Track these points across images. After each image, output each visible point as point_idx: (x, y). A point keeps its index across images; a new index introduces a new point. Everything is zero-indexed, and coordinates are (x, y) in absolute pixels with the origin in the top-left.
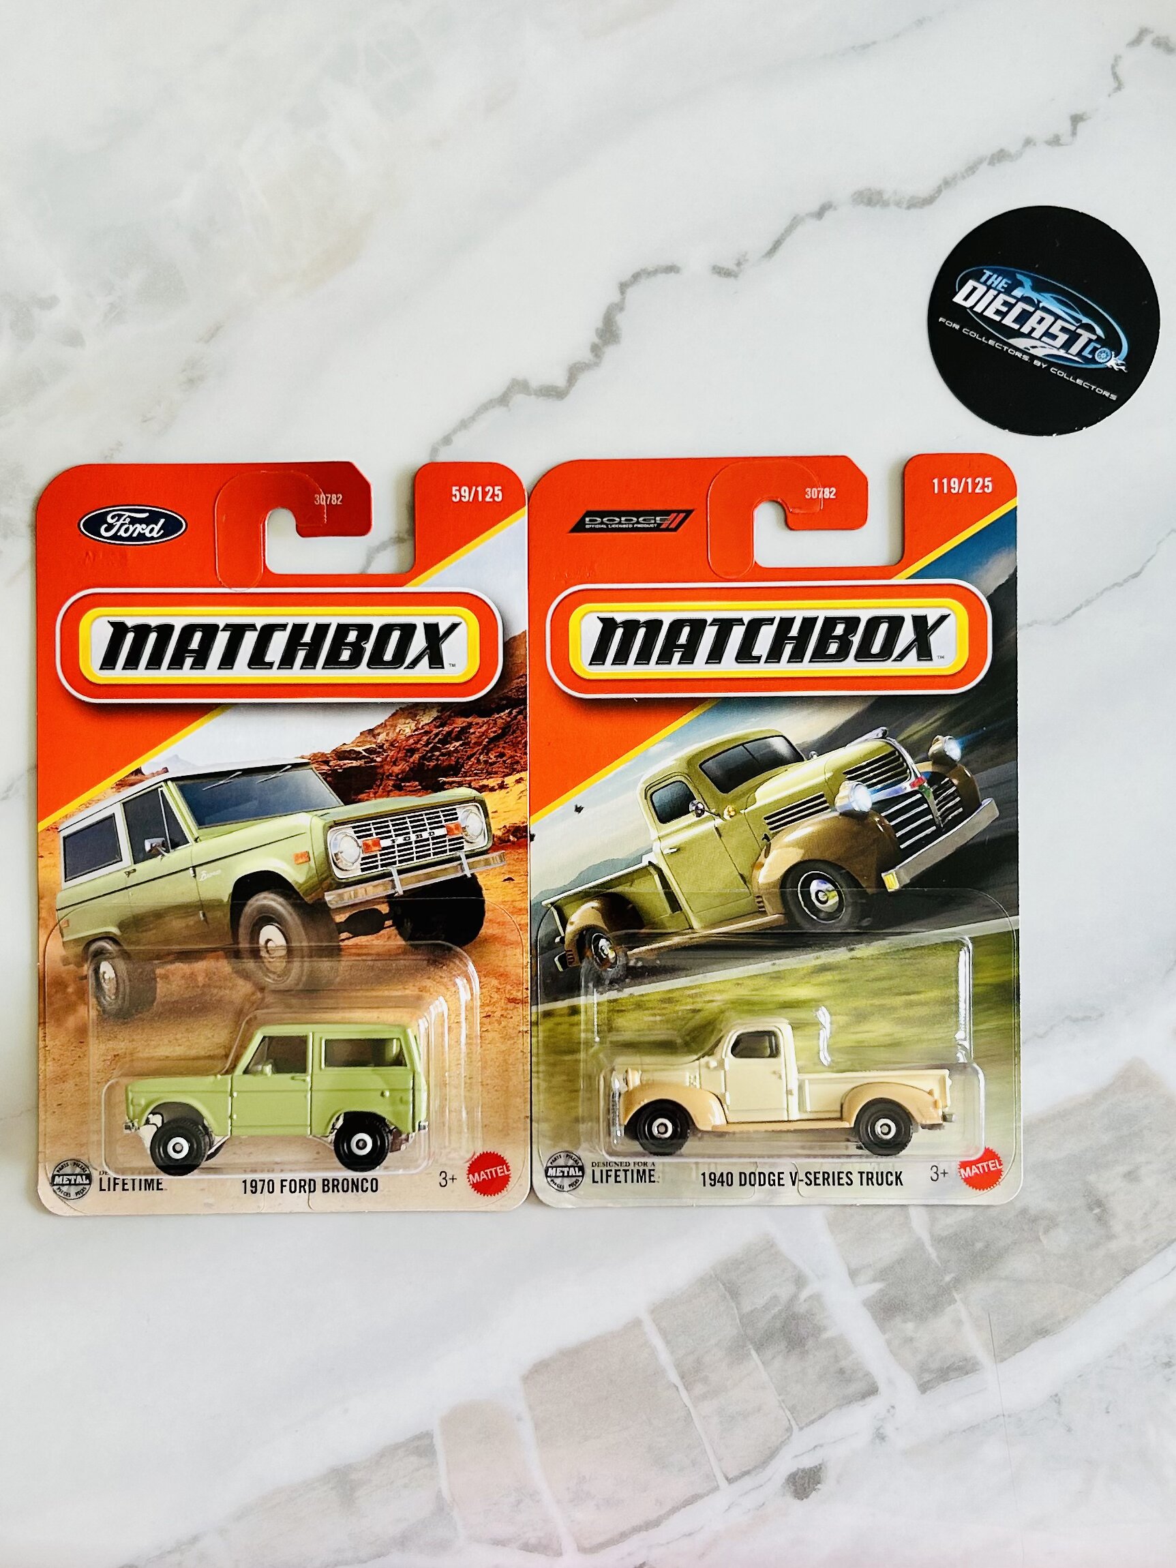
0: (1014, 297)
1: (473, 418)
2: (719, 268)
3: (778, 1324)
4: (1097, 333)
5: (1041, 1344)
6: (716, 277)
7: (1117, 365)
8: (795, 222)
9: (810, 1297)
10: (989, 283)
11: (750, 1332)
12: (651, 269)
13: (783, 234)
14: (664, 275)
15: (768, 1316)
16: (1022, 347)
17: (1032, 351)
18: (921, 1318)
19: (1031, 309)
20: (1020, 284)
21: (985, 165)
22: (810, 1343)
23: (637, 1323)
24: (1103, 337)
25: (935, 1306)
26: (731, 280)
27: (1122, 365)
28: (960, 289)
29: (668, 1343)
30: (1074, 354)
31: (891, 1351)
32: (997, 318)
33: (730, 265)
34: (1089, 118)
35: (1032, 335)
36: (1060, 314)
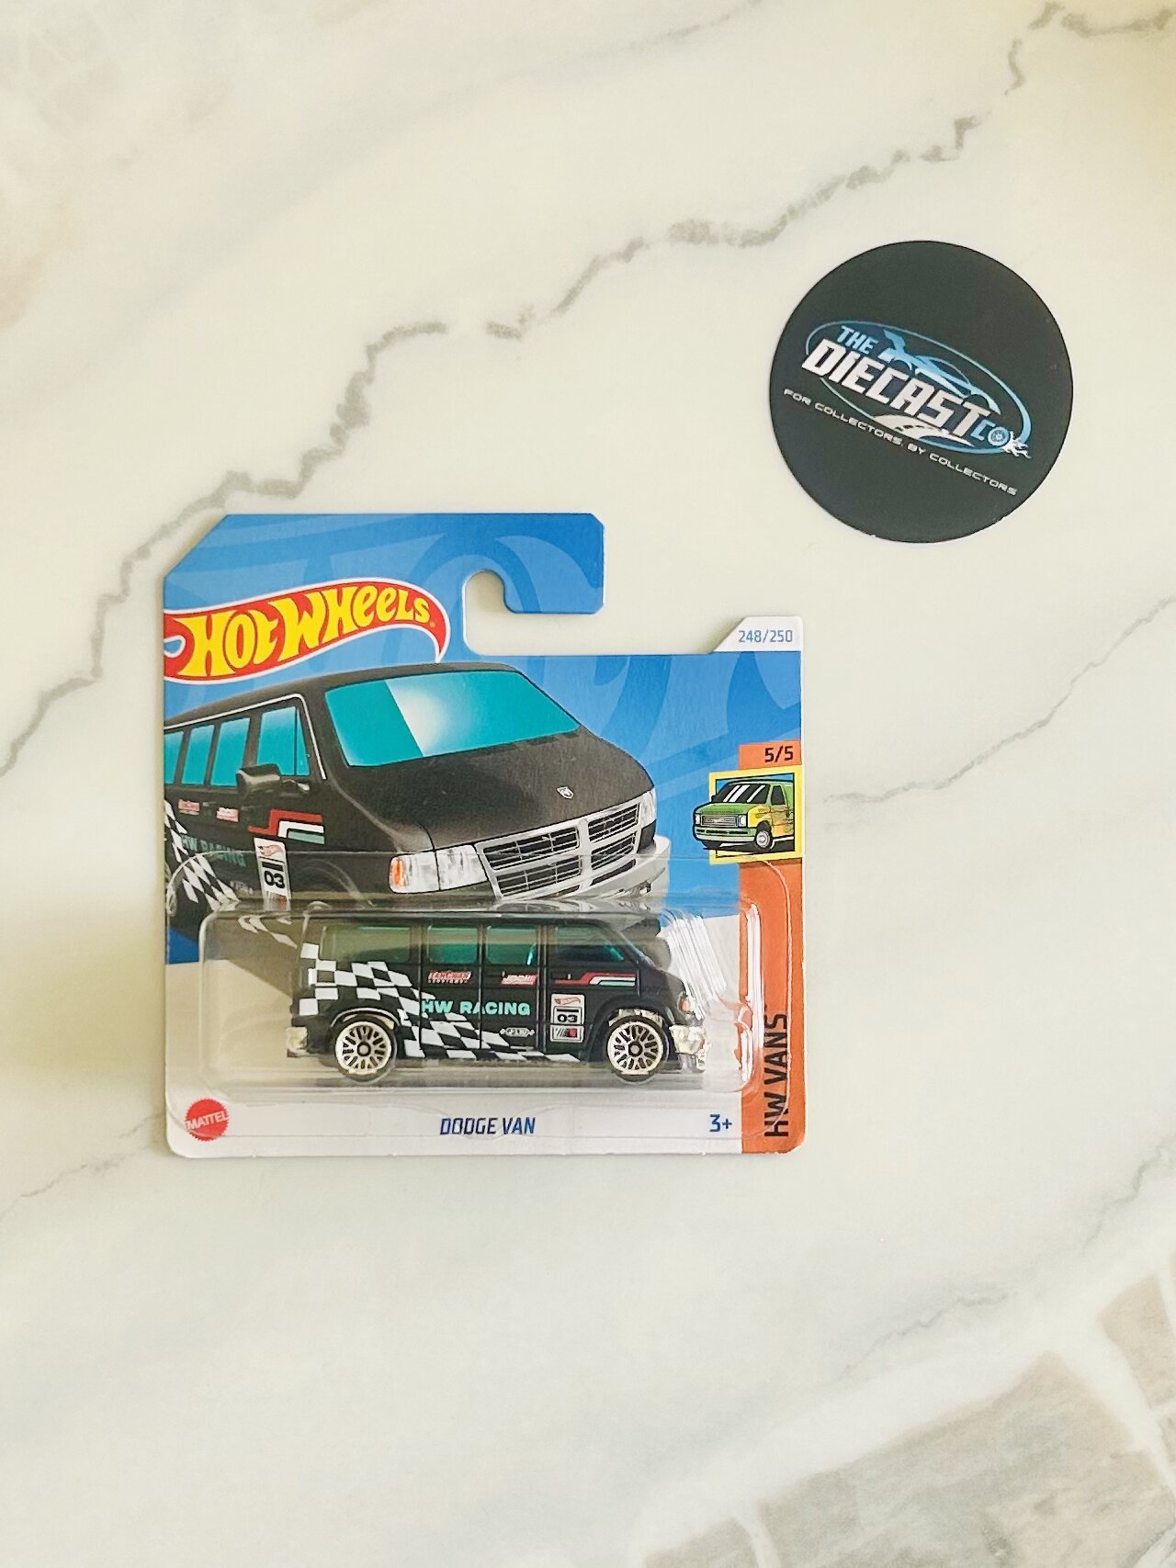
0: (881, 361)
1: (177, 523)
2: (497, 326)
4: (991, 407)
6: (492, 338)
7: (1017, 449)
8: (595, 266)
10: (848, 343)
12: (407, 328)
13: (580, 282)
14: (425, 335)
16: (893, 427)
17: (906, 432)
19: (905, 377)
20: (891, 345)
21: (843, 186)
24: (998, 411)
26: (512, 343)
27: (1024, 448)
28: (810, 353)
30: (962, 435)
32: (860, 389)
33: (513, 323)
34: (980, 123)
35: (906, 411)
36: (942, 383)
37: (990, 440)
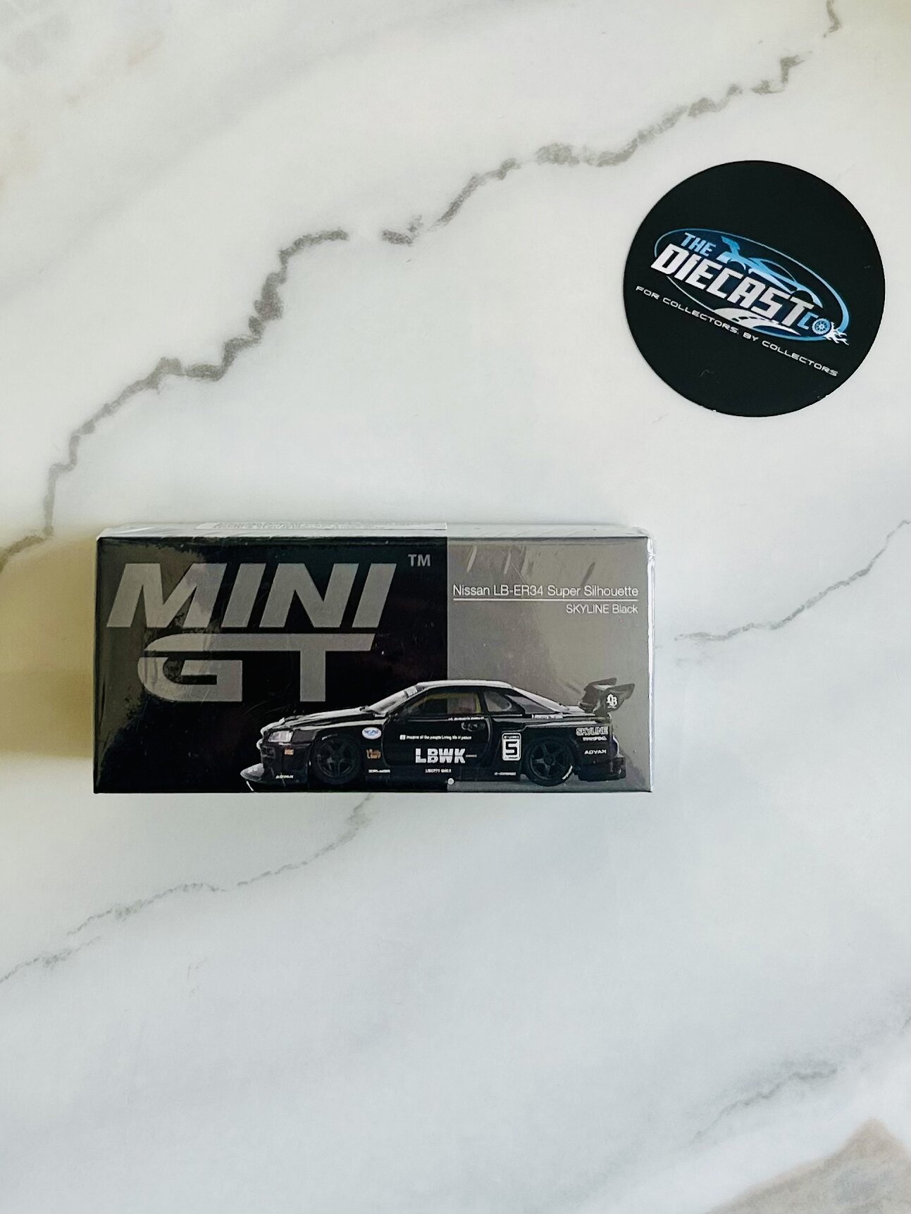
0: (719, 263)
1: (119, 402)
2: (390, 233)
4: (814, 301)
6: (387, 244)
7: (838, 337)
8: (474, 183)
10: (691, 247)
12: (314, 235)
13: (461, 196)
14: (328, 242)
16: (729, 319)
17: (741, 323)
19: (739, 276)
20: (728, 249)
21: (684, 118)
24: (820, 305)
26: (403, 248)
27: (843, 337)
28: (658, 256)
30: (789, 325)
32: (702, 286)
33: (403, 230)
34: (803, 61)
35: (741, 305)
36: (773, 282)
37: (814, 329)
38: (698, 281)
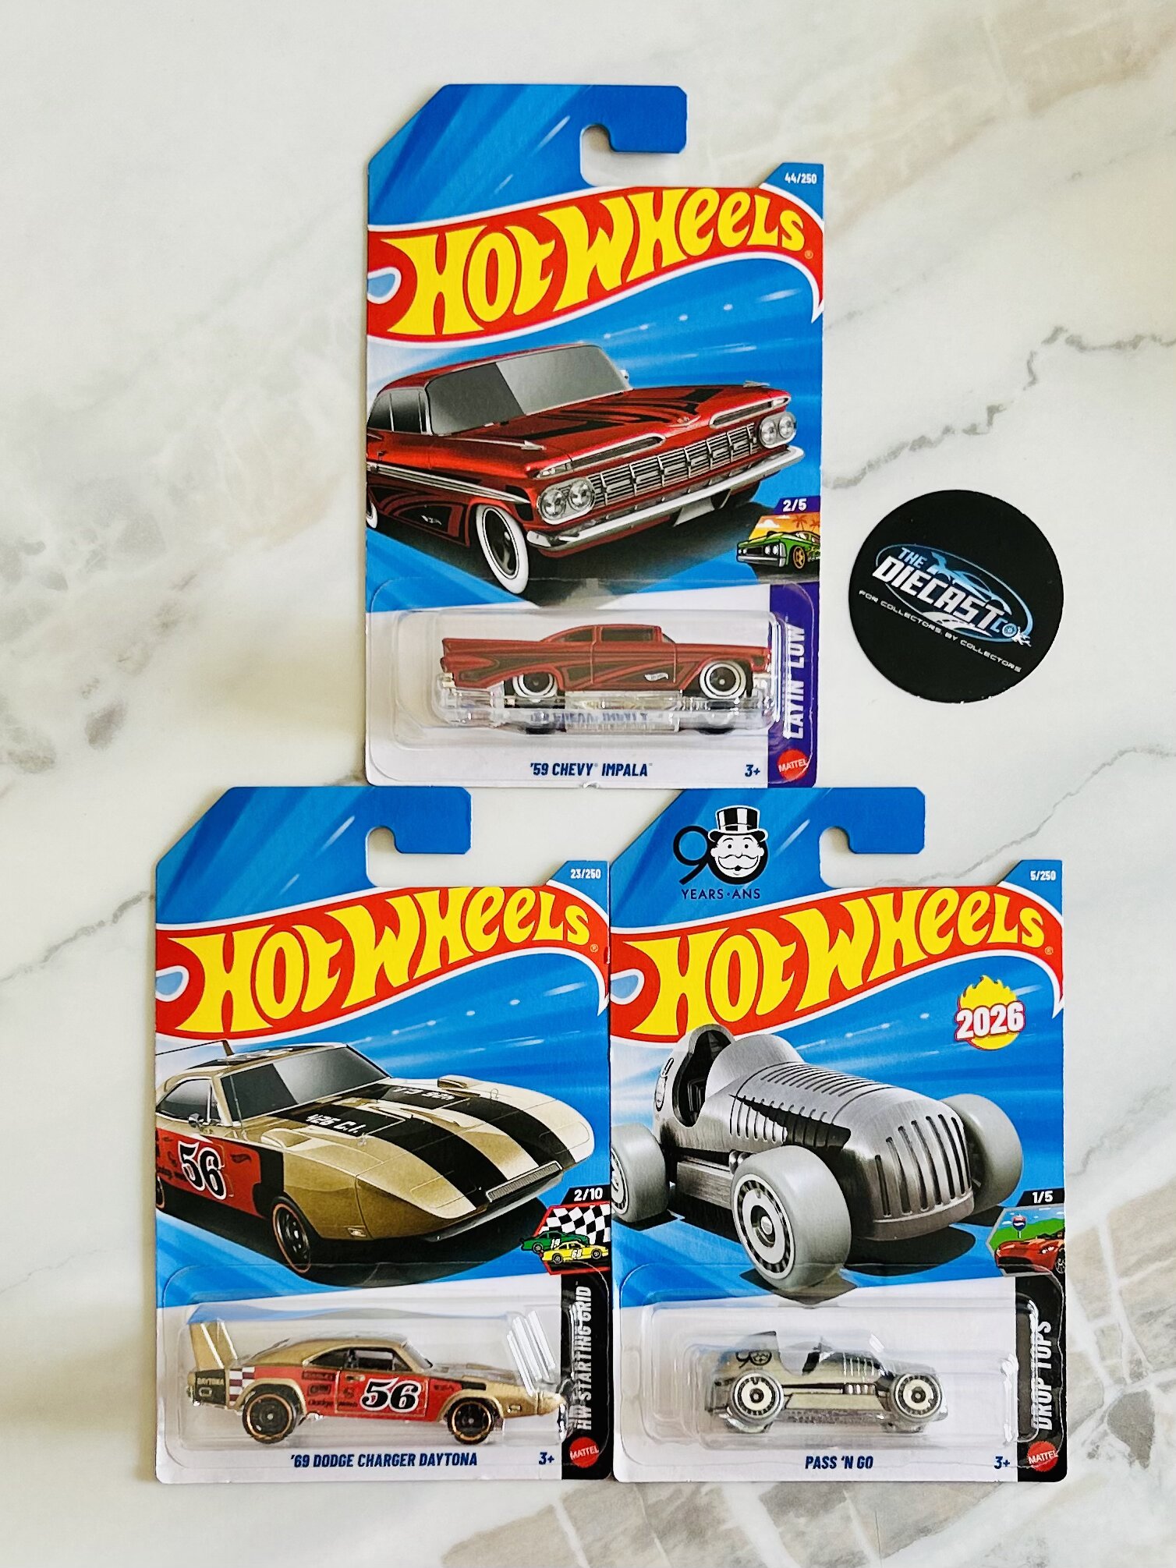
0: (929, 574)
3: (680, 1516)
4: (1005, 609)
5: (924, 1542)
7: (1022, 639)
9: (711, 1491)
10: (906, 560)
11: (654, 1521)
15: (671, 1508)
16: (935, 620)
17: (944, 624)
18: (813, 1513)
19: (945, 585)
20: (936, 562)
21: (906, 451)
22: (709, 1533)
23: (550, 1510)
24: (1010, 612)
25: (825, 1504)
27: (1027, 639)
28: (880, 564)
29: (578, 1529)
30: (984, 628)
31: (784, 1544)
32: (913, 593)
34: (1005, 409)
35: (945, 609)
36: (971, 591)
37: (1003, 632)
38: (911, 588)
